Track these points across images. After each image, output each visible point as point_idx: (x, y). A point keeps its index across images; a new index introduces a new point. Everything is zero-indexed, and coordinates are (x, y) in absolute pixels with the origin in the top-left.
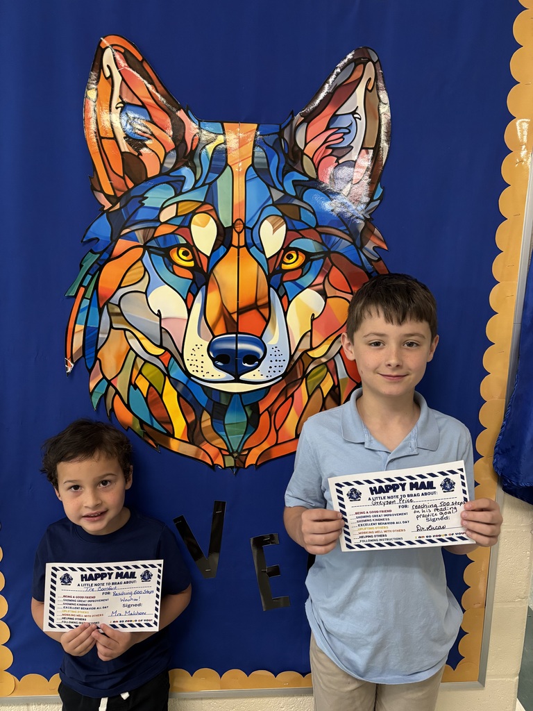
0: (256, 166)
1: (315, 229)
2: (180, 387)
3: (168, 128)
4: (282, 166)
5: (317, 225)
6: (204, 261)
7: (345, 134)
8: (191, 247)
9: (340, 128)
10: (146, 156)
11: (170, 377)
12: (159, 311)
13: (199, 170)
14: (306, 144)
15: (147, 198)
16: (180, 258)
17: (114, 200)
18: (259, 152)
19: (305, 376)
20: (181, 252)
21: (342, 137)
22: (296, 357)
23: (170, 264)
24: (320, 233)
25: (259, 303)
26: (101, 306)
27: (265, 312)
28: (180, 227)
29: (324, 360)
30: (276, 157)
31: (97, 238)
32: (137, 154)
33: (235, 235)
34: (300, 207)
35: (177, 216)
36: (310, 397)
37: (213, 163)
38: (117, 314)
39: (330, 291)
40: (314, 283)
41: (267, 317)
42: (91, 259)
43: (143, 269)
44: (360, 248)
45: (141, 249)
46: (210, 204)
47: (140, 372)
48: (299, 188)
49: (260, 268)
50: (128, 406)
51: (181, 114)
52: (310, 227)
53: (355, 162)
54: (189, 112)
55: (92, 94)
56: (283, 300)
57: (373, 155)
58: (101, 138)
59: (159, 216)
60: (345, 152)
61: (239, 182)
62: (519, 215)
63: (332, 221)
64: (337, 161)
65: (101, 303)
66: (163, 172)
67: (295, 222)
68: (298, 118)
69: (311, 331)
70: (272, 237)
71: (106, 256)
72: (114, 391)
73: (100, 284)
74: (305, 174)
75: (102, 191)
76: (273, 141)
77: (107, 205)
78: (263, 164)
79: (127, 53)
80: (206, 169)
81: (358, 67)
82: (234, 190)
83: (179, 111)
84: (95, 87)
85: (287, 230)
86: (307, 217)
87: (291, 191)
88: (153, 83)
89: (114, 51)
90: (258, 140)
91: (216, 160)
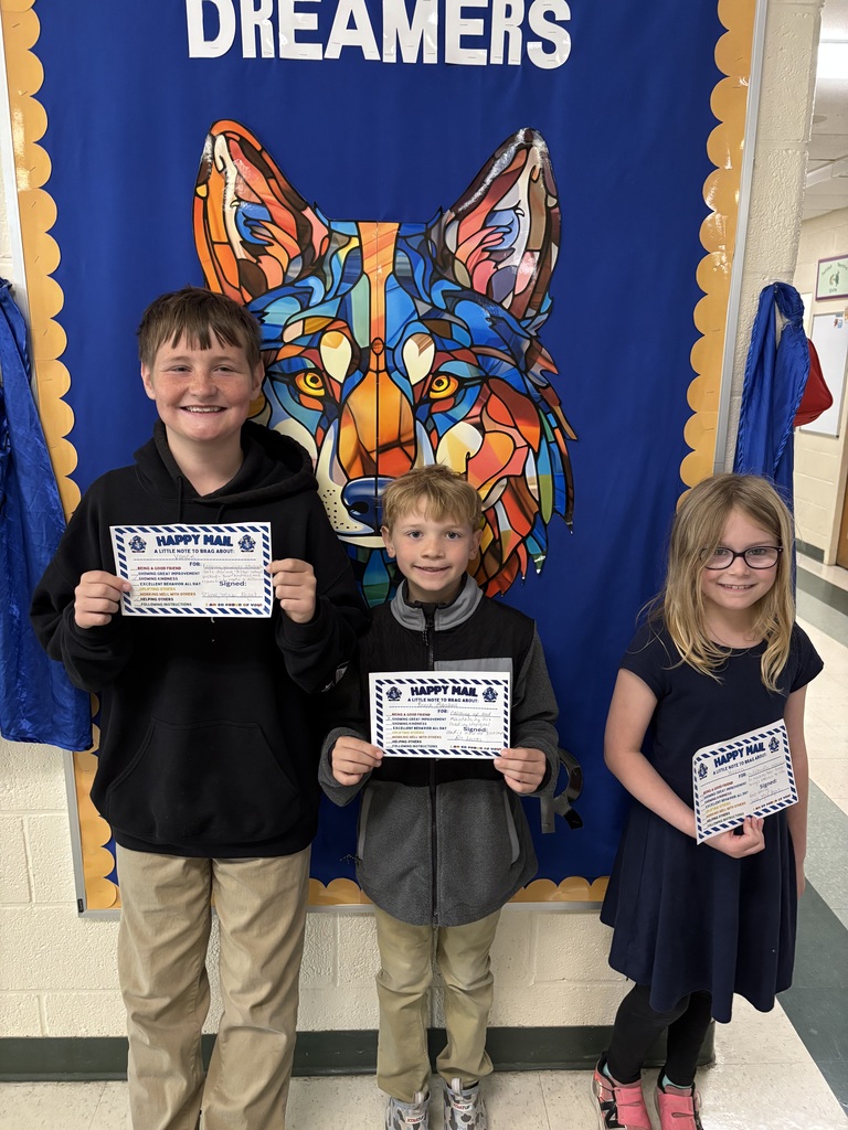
0: (398, 274)
1: (469, 349)
3: (292, 230)
4: (429, 273)
5: (473, 345)
6: (337, 389)
7: (505, 233)
8: (320, 372)
9: (499, 227)
10: (266, 264)
13: (329, 279)
14: (458, 247)
15: (268, 313)
18: (402, 258)
20: (308, 378)
21: (501, 238)
23: (296, 392)
24: (476, 354)
25: (403, 439)
28: (307, 348)
29: (482, 508)
30: (422, 261)
32: (255, 261)
33: (373, 357)
34: (451, 322)
35: (303, 335)
37: (346, 270)
39: (489, 425)
40: (469, 415)
41: (412, 455)
43: (263, 399)
44: (524, 372)
46: (343, 320)
48: (450, 300)
49: (404, 396)
51: (308, 213)
52: (464, 347)
53: (518, 267)
54: (317, 210)
55: (202, 191)
56: (432, 435)
57: (540, 258)
58: (213, 243)
59: (282, 335)
60: (505, 255)
61: (378, 293)
62: (719, 330)
63: (491, 340)
64: (496, 267)
66: (287, 282)
67: (445, 341)
68: (449, 215)
69: (466, 473)
70: (418, 359)
74: (457, 283)
76: (418, 243)
78: (407, 271)
79: (243, 142)
80: (338, 278)
81: (520, 153)
82: (372, 302)
83: (304, 209)
84: (206, 182)
85: (436, 350)
86: (460, 335)
87: (440, 302)
88: (274, 177)
89: (227, 139)
90: (401, 242)
91: (351, 267)
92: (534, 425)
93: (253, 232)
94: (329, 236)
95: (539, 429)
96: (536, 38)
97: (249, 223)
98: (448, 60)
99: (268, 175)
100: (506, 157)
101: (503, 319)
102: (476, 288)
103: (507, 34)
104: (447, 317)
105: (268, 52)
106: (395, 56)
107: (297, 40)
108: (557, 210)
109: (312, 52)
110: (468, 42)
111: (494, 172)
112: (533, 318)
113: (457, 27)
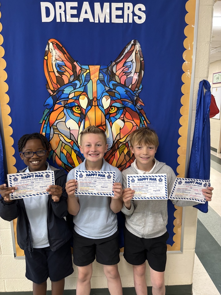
0: (100, 79)
1: (120, 99)
2: (77, 153)
3: (71, 68)
4: (108, 79)
5: (121, 98)
6: (84, 111)
7: (129, 68)
8: (79, 106)
9: (127, 66)
10: (64, 77)
11: (73, 149)
12: (69, 128)
13: (81, 81)
14: (116, 72)
15: (65, 91)
16: (75, 110)
17: (54, 92)
18: (101, 75)
19: (118, 148)
20: (76, 108)
21: (128, 69)
22: (115, 142)
23: (73, 112)
24: (122, 101)
25: (102, 124)
26: (51, 126)
27: (105, 127)
28: (76, 100)
29: (124, 143)
30: (106, 76)
31: (49, 105)
32: (61, 76)
33: (94, 102)
34: (115, 92)
35: (74, 96)
36: (120, 155)
37: (86, 79)
38: (56, 129)
39: (126, 120)
40: (120, 117)
41: (105, 128)
42: (47, 111)
43: (64, 114)
44: (135, 105)
45: (63, 107)
46: (85, 92)
47: (64, 148)
48: (114, 86)
49: (102, 113)
50: (60, 159)
51: (75, 63)
52: (119, 99)
53: (133, 77)
54: (78, 63)
55: (46, 58)
56: (110, 123)
57: (139, 74)
58: (49, 72)
59: (69, 96)
60: (129, 74)
61: (95, 85)
62: (188, 93)
63: (126, 97)
64: (127, 77)
65: (51, 125)
66: (70, 82)
67: (113, 97)
68: (114, 63)
69: (120, 133)
70: (106, 102)
71: (51, 110)
72: (55, 154)
73: (50, 119)
74: (116, 81)
75: (50, 89)
76: (105, 71)
77: (52, 93)
78: (102, 78)
79: (57, 44)
80: (84, 81)
81: (133, 46)
82: (93, 87)
83: (74, 62)
84: (47, 55)
85: (111, 100)
86: (117, 95)
87: (112, 87)
88: (66, 54)
89: (53, 44)
90: (100, 71)
91: (87, 78)
92: (138, 120)
93: (60, 69)
94: (81, 69)
95: (139, 121)
96: (136, 15)
97: (59, 66)
98: (112, 22)
99: (64, 53)
100: (129, 47)
101: (129, 91)
102: (121, 83)
103: (128, 14)
104: (114, 91)
105: (63, 20)
106: (98, 21)
107: (71, 17)
108: (143, 61)
109: (75, 20)
110: (118, 17)
111: (126, 51)
112: (137, 91)
113: (115, 13)
